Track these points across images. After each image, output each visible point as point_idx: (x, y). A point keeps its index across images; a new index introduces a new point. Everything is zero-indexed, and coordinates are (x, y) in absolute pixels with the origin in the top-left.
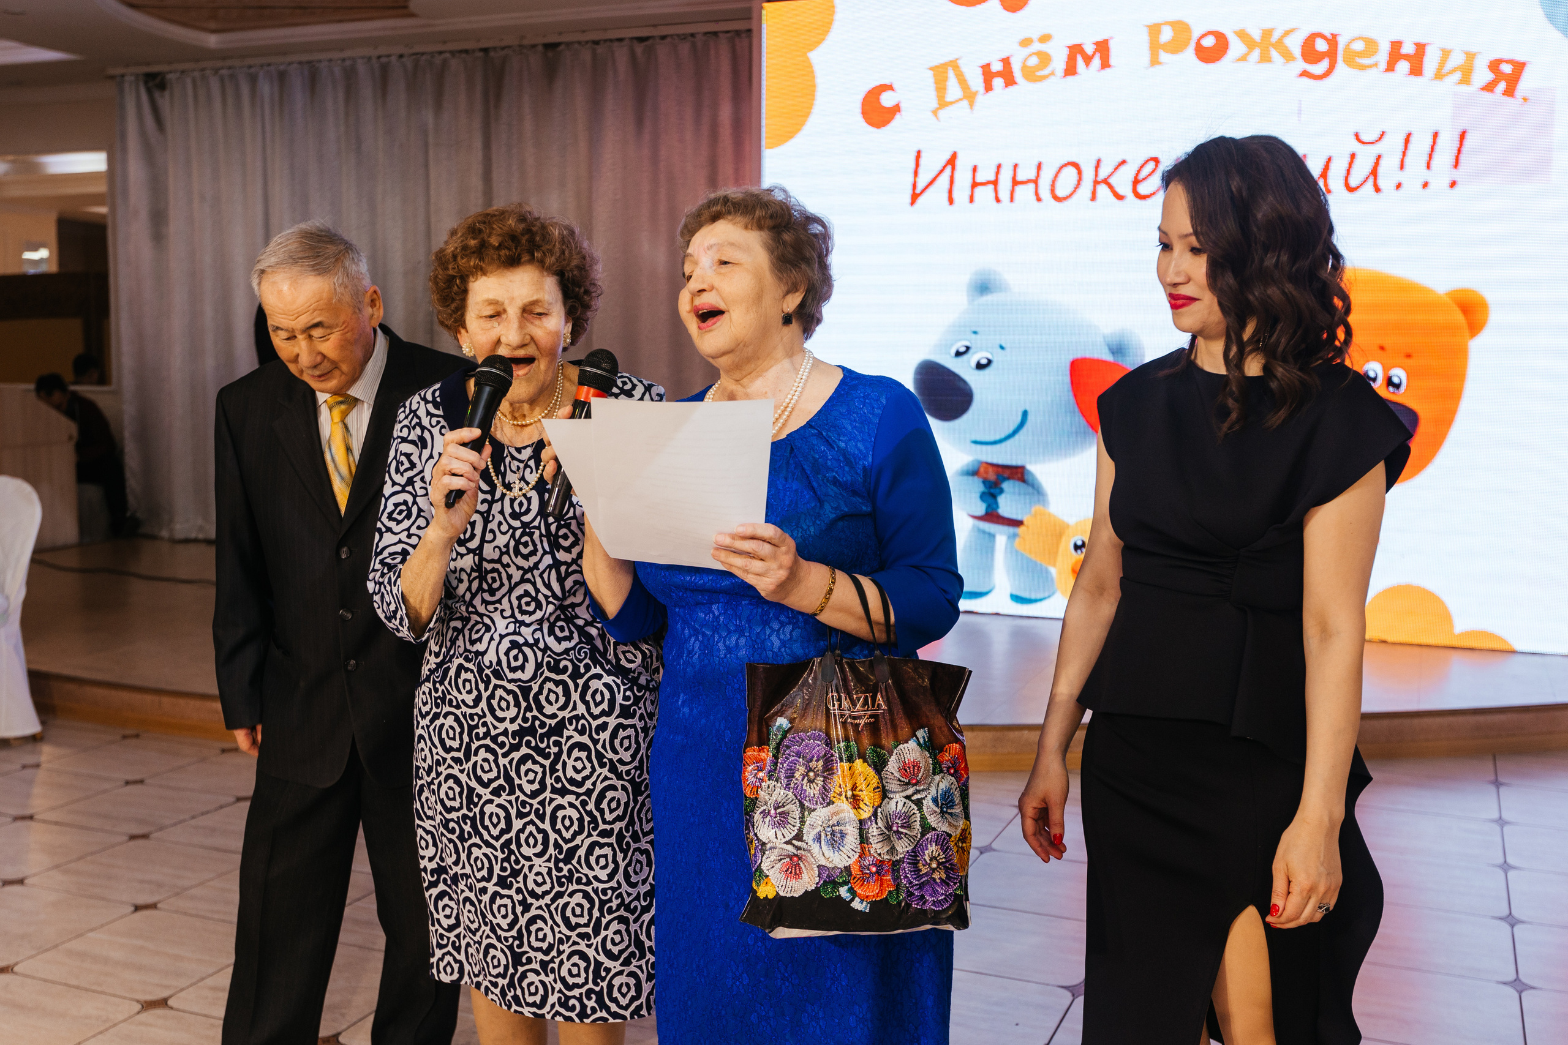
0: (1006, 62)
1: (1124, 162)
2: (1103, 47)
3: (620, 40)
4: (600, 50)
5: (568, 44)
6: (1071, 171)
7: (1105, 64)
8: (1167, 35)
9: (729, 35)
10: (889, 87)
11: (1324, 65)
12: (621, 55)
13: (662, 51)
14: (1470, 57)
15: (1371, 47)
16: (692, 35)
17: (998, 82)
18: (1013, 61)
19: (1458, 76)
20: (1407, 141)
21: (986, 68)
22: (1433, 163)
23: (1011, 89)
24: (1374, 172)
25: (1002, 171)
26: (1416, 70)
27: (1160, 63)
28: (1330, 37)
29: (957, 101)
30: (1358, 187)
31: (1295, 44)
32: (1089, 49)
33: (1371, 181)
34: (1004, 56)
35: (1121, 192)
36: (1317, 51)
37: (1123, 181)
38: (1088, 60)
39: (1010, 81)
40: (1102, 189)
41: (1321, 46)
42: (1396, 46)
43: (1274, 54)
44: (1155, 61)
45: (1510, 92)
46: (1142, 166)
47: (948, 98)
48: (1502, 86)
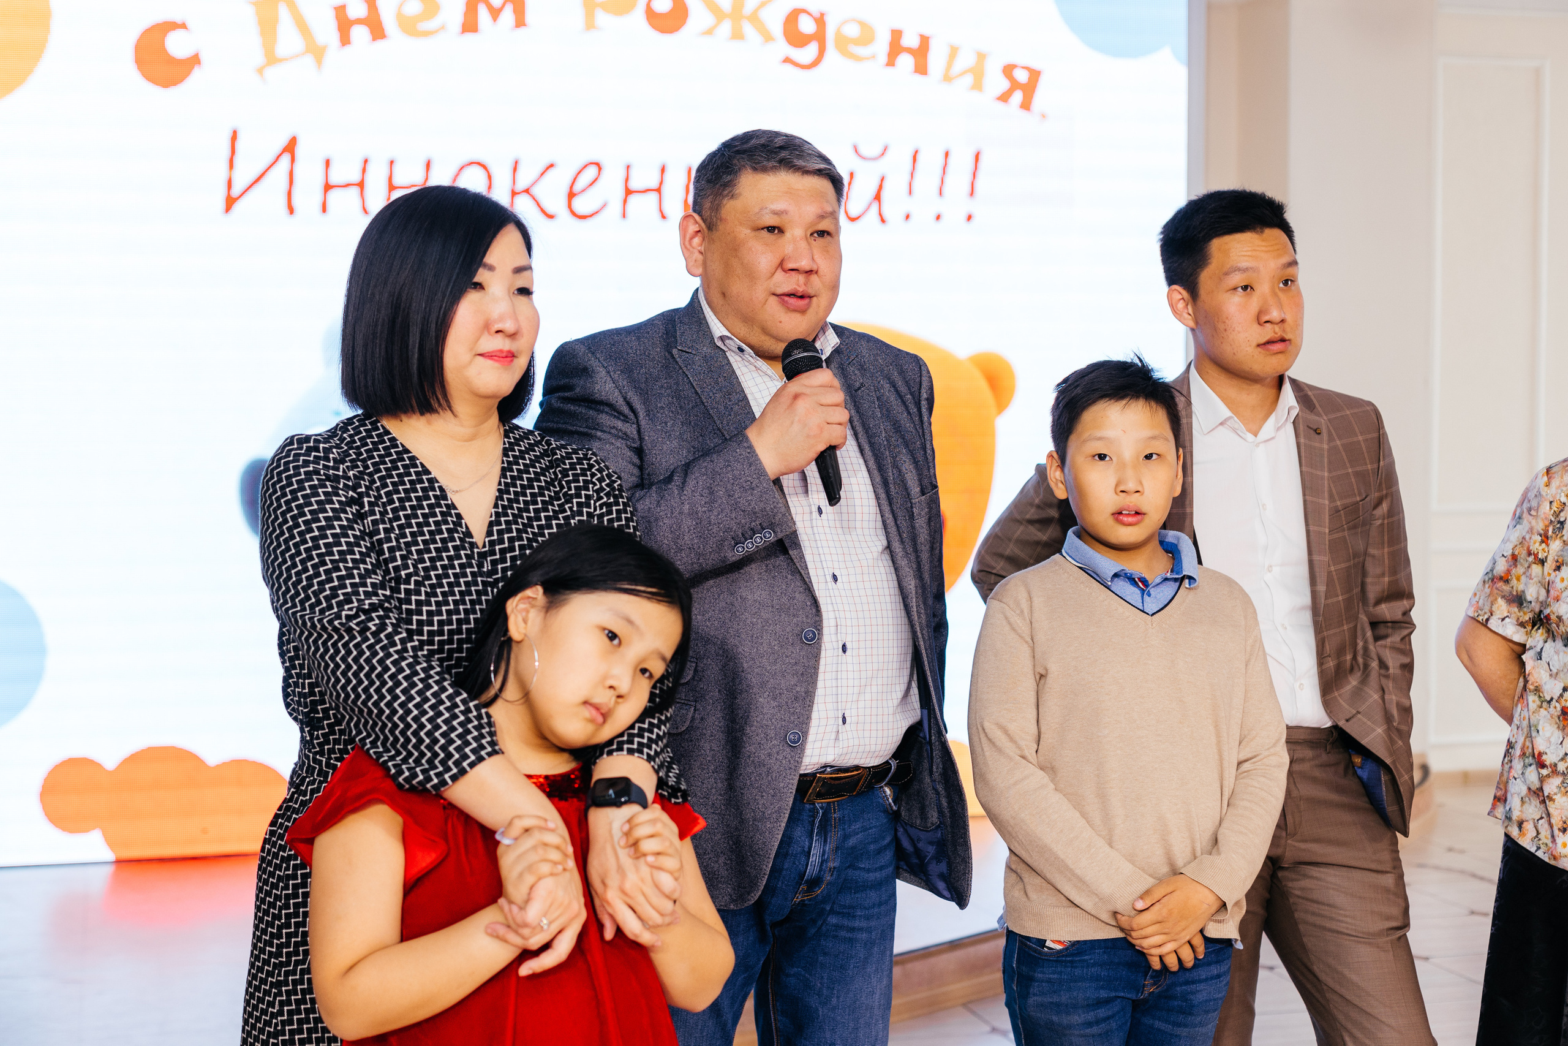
1: (552, 166)
6: (476, 175)
7: (520, 22)
10: (183, 26)
11: (812, 50)
14: (981, 57)
15: (869, 33)
17: (359, 33)
18: (382, 5)
19: (968, 79)
20: (915, 160)
21: (340, 11)
22: (945, 190)
23: (380, 44)
24: (878, 197)
25: (370, 167)
27: (598, 27)
28: (817, 15)
29: (296, 56)
31: (775, 19)
33: (874, 209)
35: (550, 210)
36: (802, 33)
37: (553, 193)
38: (495, 13)
39: (377, 32)
40: (521, 203)
41: (807, 26)
43: (748, 29)
44: (590, 24)
45: (1026, 105)
46: (579, 173)
47: (281, 50)
48: (1018, 97)
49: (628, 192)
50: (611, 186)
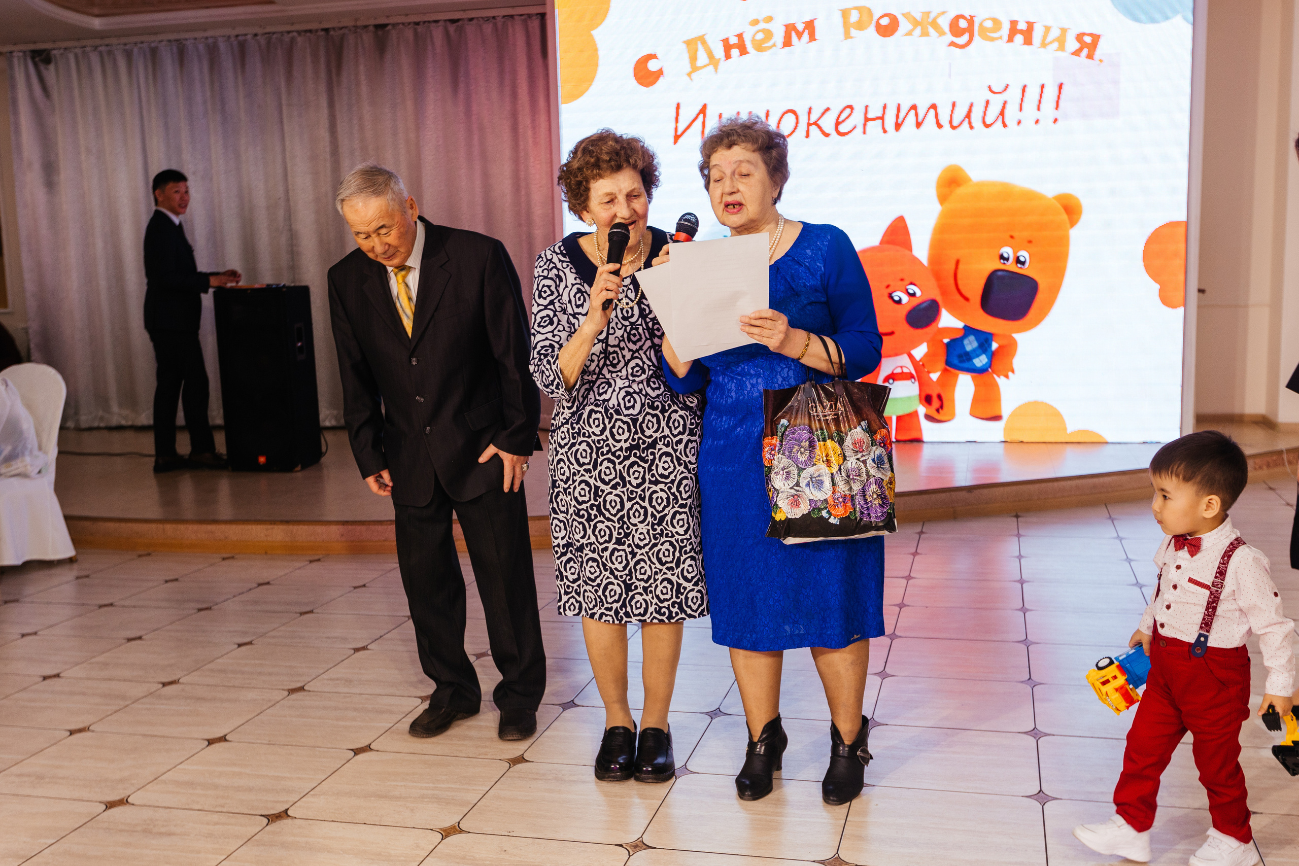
0: (740, 36)
1: (828, 109)
2: (810, 26)
3: (436, 21)
4: (420, 29)
5: (394, 25)
6: (790, 117)
7: (812, 38)
8: (855, 16)
9: (523, 17)
10: (654, 57)
11: (966, 38)
12: (438, 34)
13: (470, 29)
14: (1064, 31)
15: (997, 24)
16: (494, 18)
17: (735, 52)
18: (745, 36)
19: (1056, 45)
20: (1024, 91)
21: (725, 41)
22: (1042, 106)
23: (744, 56)
24: (1002, 113)
26: (1028, 41)
27: (852, 37)
28: (969, 18)
29: (705, 66)
30: (992, 124)
31: (945, 22)
32: (800, 27)
33: (1000, 119)
34: (738, 32)
35: (827, 131)
36: (960, 28)
37: (828, 122)
38: (800, 35)
39: (743, 51)
40: (814, 129)
41: (963, 24)
42: (1014, 23)
43: (931, 30)
44: (847, 36)
45: (1090, 56)
46: (841, 112)
47: (700, 63)
48: (1085, 52)
49: (867, 120)
50: (857, 118)
